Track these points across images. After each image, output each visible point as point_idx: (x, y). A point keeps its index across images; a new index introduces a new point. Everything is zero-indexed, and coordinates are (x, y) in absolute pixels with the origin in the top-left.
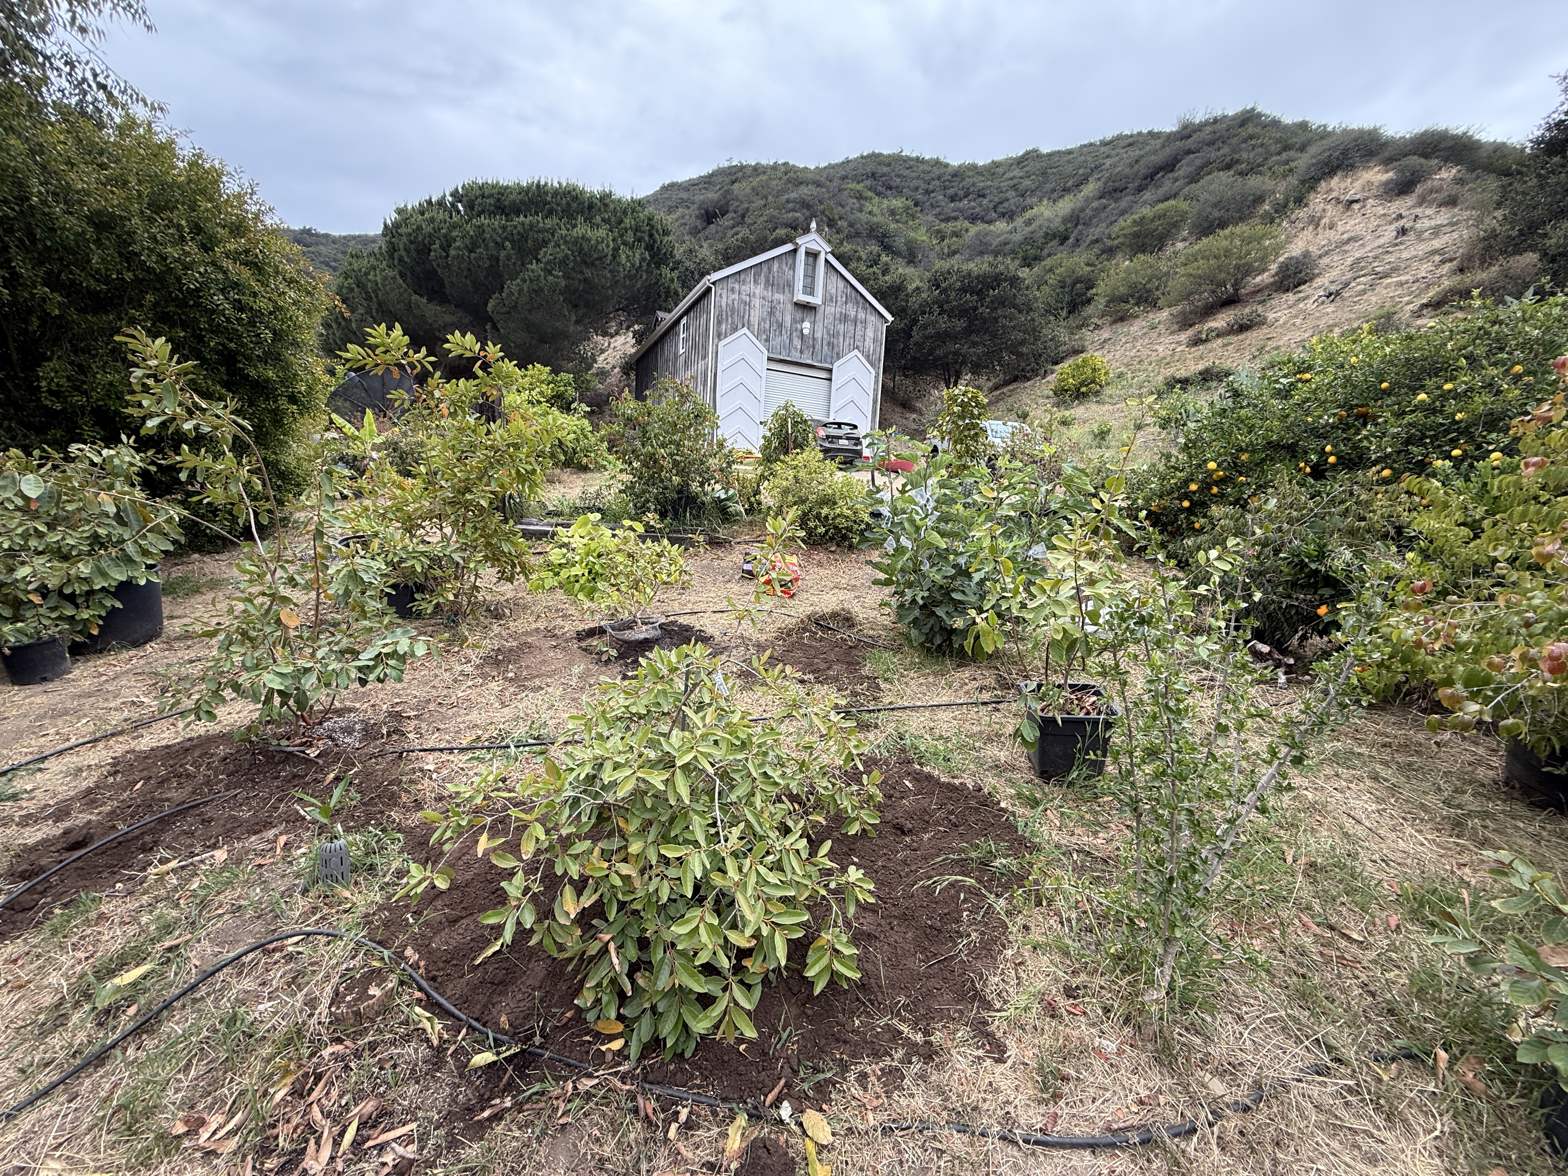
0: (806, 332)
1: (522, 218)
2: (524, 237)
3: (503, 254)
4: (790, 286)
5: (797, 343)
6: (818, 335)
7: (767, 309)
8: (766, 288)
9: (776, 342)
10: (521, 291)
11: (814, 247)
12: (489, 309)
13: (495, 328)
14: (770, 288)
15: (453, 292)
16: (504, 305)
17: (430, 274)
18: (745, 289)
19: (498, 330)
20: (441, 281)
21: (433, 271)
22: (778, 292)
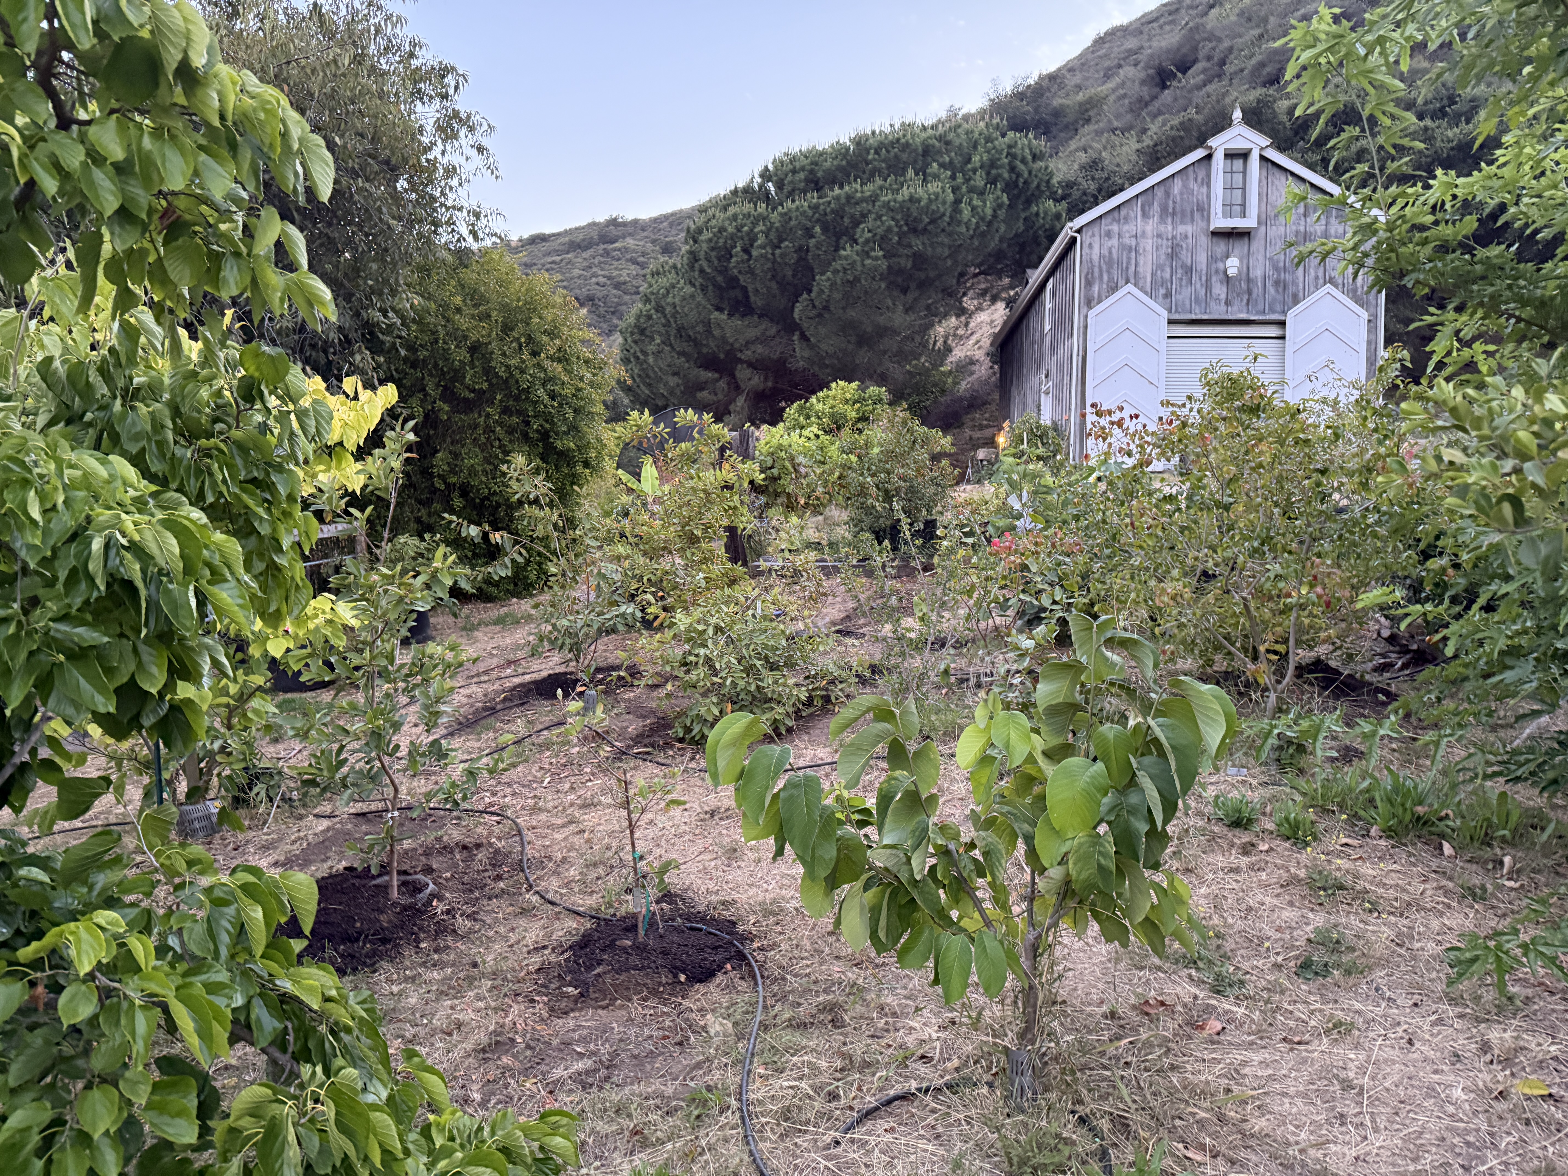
0: (1232, 272)
1: (837, 191)
2: (839, 213)
3: (812, 242)
4: (1203, 210)
5: (1220, 290)
6: (1257, 273)
7: (1166, 249)
8: (1162, 220)
9: (1184, 295)
10: (833, 284)
11: (1240, 144)
12: (796, 315)
13: (804, 337)
14: (1170, 220)
15: (757, 301)
16: (814, 306)
17: (733, 282)
18: (1129, 228)
19: (808, 340)
20: (744, 289)
21: (735, 279)
22: (1182, 222)
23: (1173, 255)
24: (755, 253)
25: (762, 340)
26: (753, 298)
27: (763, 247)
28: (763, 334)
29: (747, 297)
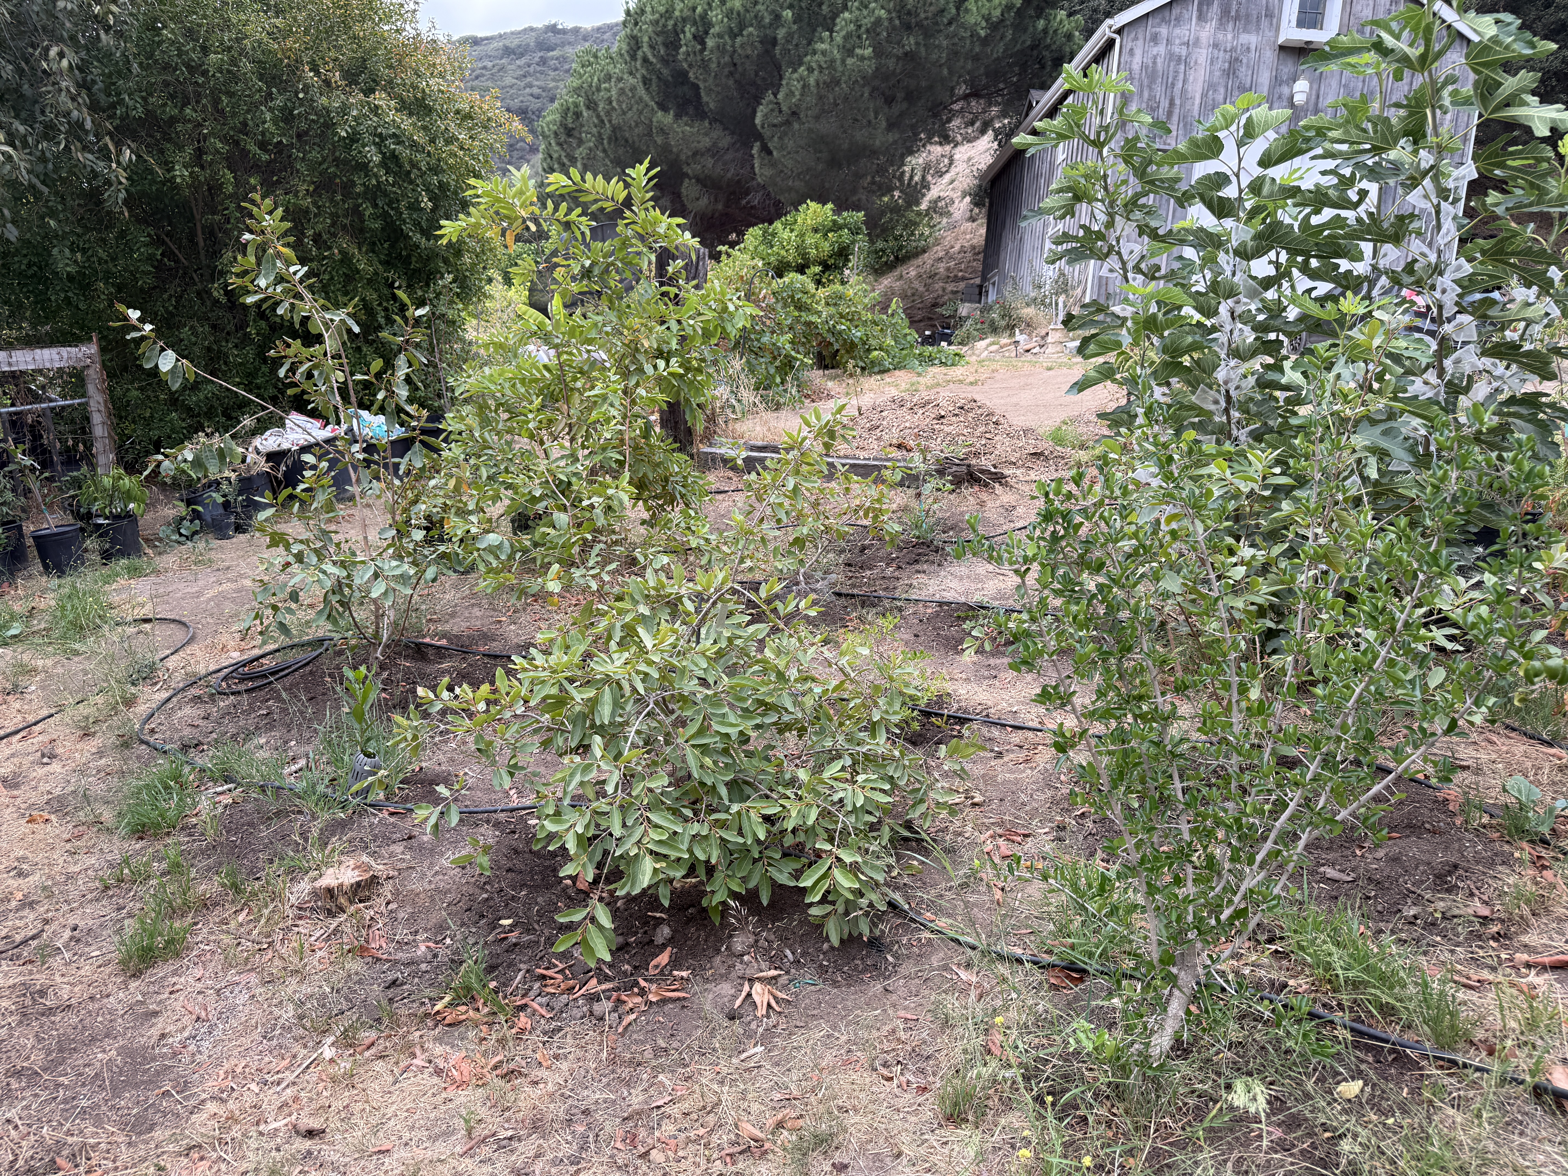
0: (1299, 99)
3: (782, 31)
4: (1273, 15)
7: (1222, 64)
10: (805, 87)
12: (758, 121)
13: (766, 150)
14: (1230, 26)
15: (710, 101)
16: (780, 111)
17: (681, 77)
18: (1182, 32)
19: (770, 153)
20: (696, 87)
21: (684, 74)
22: (1245, 30)
23: (1231, 70)
24: (710, 43)
25: (713, 151)
26: (705, 98)
27: (720, 36)
28: (715, 144)
29: (698, 96)
